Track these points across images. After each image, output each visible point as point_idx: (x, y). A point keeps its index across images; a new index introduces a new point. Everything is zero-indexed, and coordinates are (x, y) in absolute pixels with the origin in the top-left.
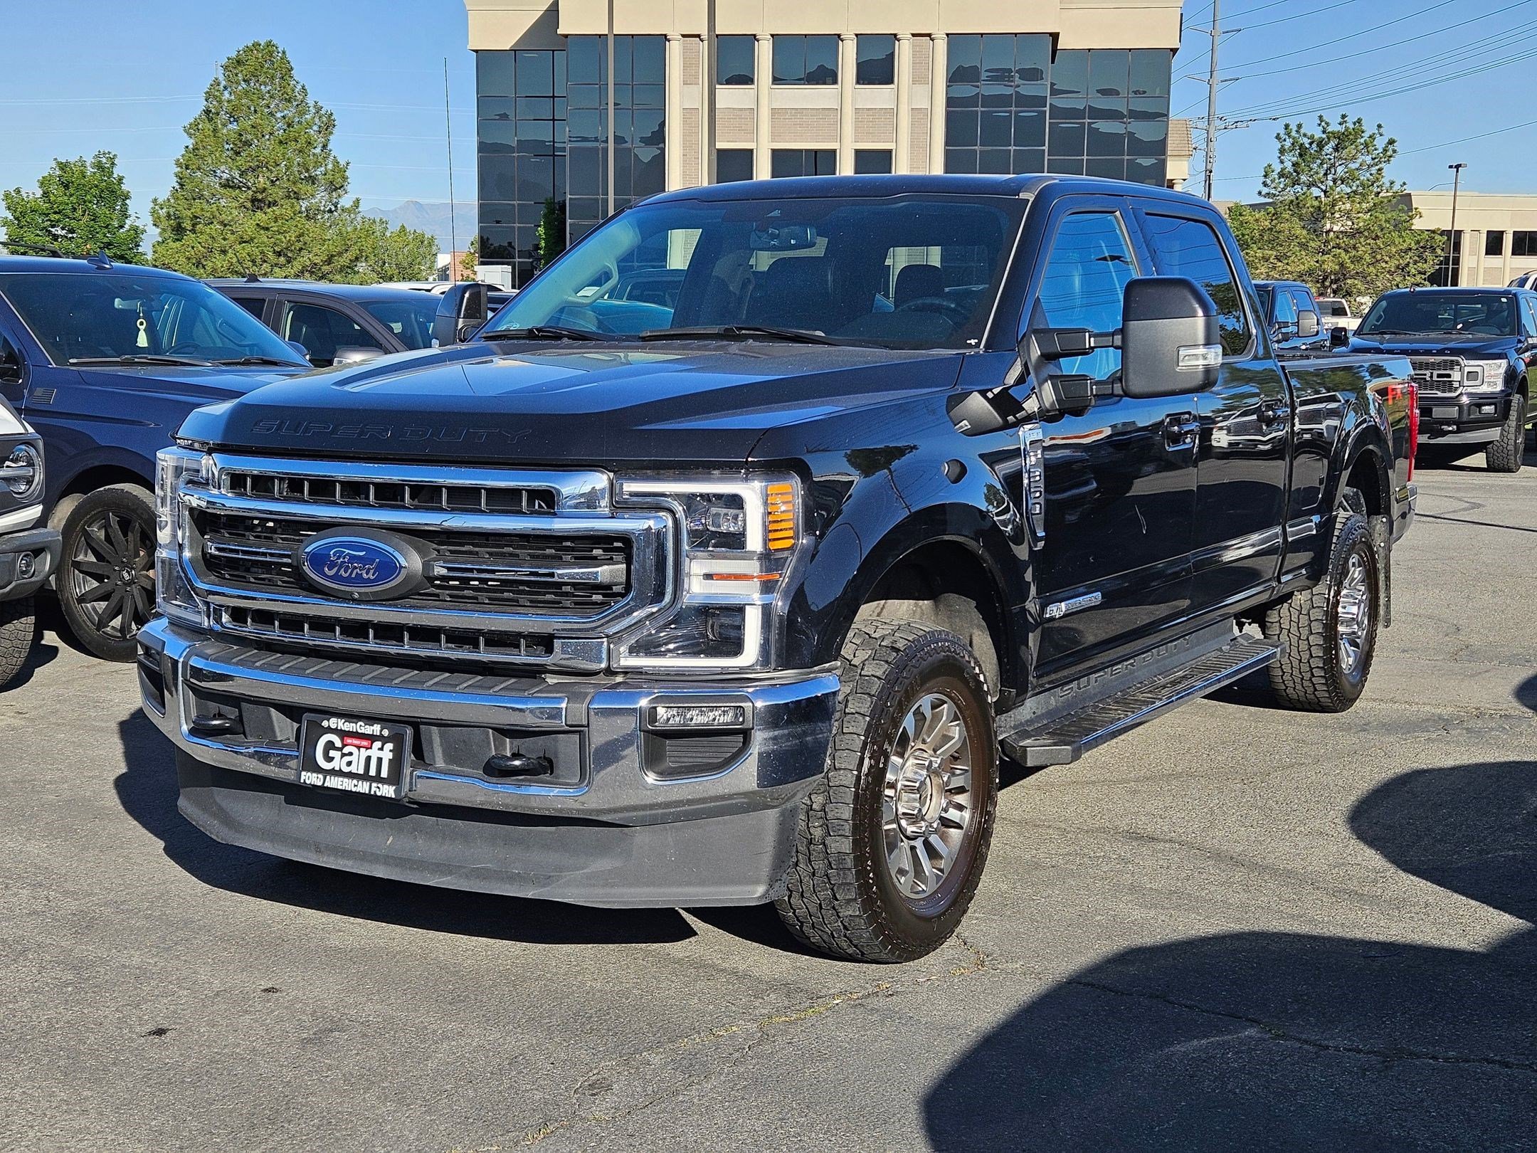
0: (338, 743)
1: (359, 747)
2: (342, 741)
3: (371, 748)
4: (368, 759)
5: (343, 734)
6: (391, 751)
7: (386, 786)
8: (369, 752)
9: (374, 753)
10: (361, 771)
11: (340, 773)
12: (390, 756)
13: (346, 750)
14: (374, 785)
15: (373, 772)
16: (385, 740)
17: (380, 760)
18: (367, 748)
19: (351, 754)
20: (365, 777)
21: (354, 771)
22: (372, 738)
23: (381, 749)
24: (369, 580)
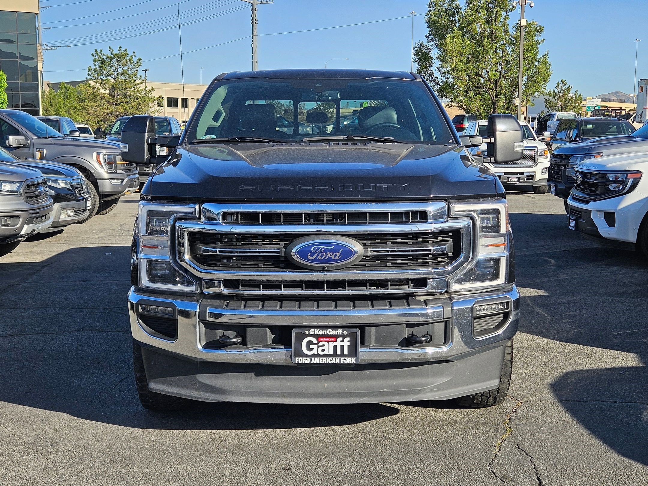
0: (315, 341)
1: (328, 342)
2: (318, 340)
3: (336, 341)
4: (335, 347)
5: (317, 337)
6: (348, 341)
7: (349, 358)
8: (335, 343)
9: (339, 343)
10: (331, 353)
11: (318, 356)
12: (349, 343)
13: (320, 344)
14: (342, 359)
15: (339, 352)
16: (344, 336)
17: (342, 347)
18: (333, 342)
19: (324, 345)
20: (335, 355)
21: (328, 353)
22: (336, 337)
23: (343, 341)
24: (336, 260)
